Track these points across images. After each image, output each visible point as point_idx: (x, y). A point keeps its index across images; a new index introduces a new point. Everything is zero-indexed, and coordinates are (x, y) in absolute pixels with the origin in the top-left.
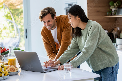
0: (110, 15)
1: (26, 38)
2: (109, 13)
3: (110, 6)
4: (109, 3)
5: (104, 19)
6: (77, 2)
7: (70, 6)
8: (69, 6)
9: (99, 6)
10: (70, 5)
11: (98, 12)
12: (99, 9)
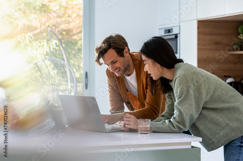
0: (239, 49)
1: (86, 88)
2: (237, 47)
3: (239, 34)
4: (238, 29)
5: (228, 57)
6: (180, 26)
7: (167, 33)
8: (165, 33)
9: (220, 34)
10: (168, 31)
11: (217, 43)
12: (218, 38)
